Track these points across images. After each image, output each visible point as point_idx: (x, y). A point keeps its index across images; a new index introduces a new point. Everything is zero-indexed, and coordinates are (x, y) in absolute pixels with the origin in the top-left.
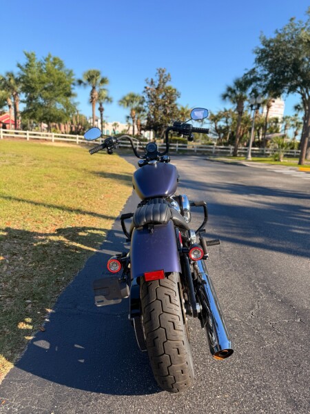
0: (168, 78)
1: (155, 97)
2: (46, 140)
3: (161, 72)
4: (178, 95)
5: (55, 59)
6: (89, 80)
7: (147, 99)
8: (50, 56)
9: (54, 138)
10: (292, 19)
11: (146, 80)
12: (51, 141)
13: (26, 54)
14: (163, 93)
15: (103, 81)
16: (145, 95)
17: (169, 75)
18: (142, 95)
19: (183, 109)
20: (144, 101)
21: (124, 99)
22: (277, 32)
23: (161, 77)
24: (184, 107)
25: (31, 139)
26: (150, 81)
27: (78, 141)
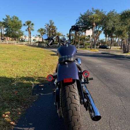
0: (53, 23)
1: (49, 29)
2: (13, 44)
3: (51, 21)
4: (57, 29)
5: (16, 17)
6: (28, 24)
7: (46, 30)
8: (14, 16)
9: (16, 43)
10: (88, 10)
11: (46, 24)
12: (15, 44)
13: (6, 16)
14: (52, 28)
15: (32, 24)
16: (46, 29)
17: (53, 22)
18: (45, 28)
19: (58, 33)
20: (45, 30)
21: (39, 30)
22: (84, 13)
23: (51, 23)
24: (59, 32)
25: (8, 43)
26: (47, 24)
27: (24, 44)
